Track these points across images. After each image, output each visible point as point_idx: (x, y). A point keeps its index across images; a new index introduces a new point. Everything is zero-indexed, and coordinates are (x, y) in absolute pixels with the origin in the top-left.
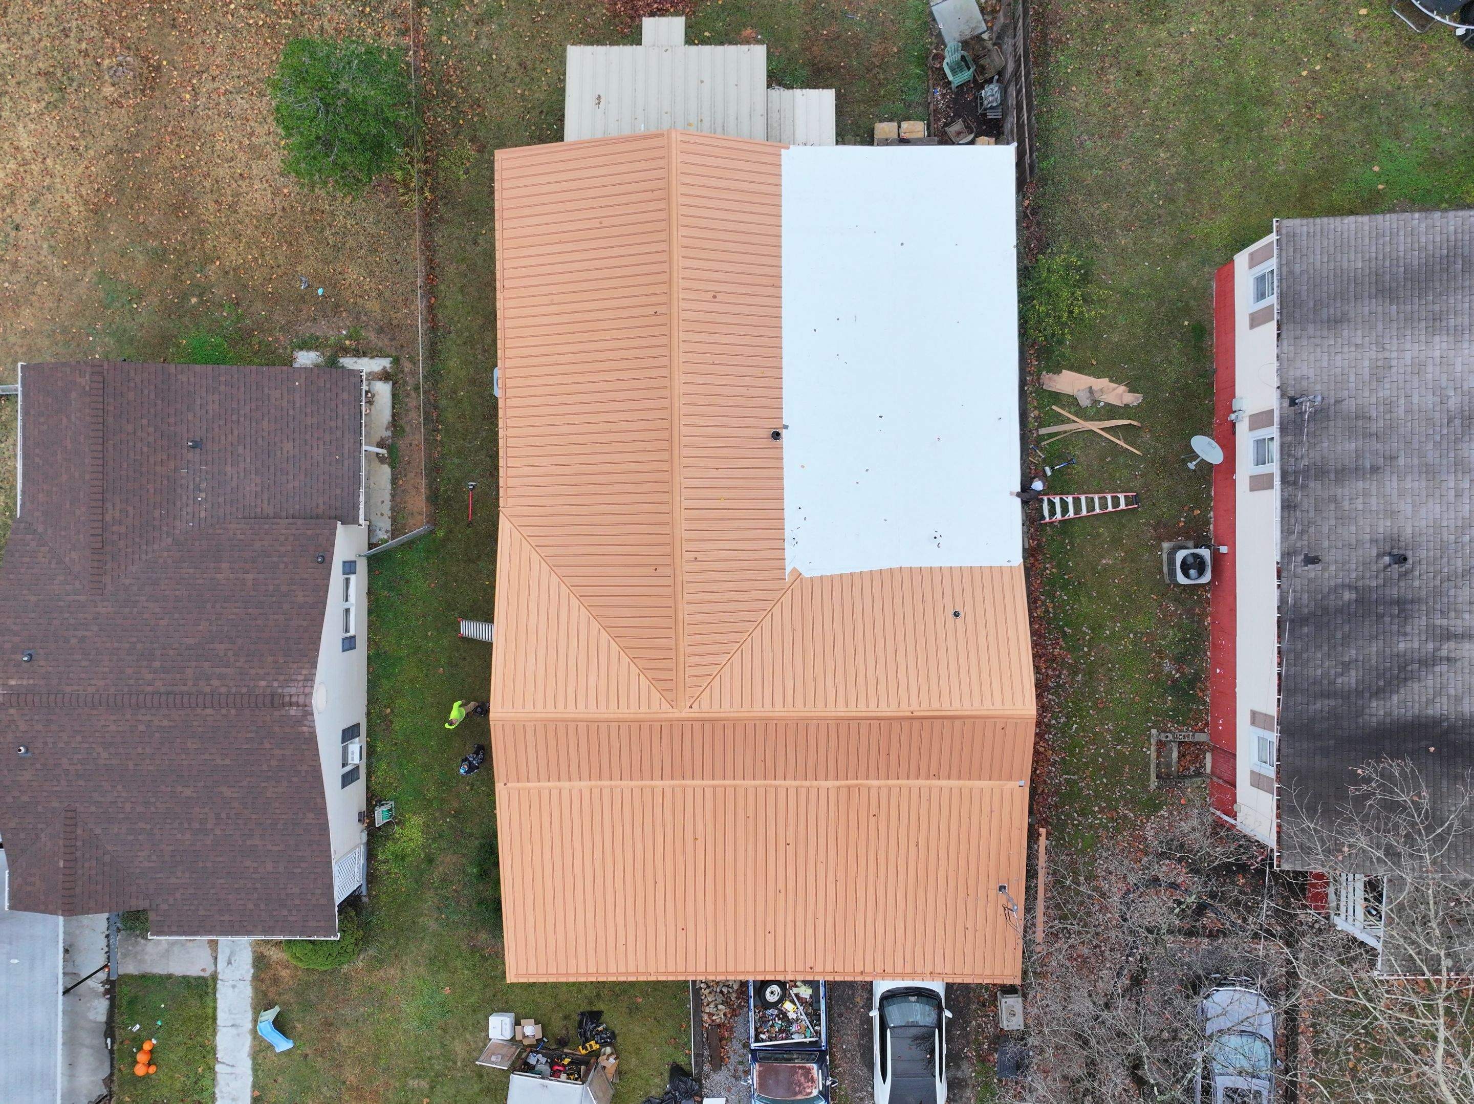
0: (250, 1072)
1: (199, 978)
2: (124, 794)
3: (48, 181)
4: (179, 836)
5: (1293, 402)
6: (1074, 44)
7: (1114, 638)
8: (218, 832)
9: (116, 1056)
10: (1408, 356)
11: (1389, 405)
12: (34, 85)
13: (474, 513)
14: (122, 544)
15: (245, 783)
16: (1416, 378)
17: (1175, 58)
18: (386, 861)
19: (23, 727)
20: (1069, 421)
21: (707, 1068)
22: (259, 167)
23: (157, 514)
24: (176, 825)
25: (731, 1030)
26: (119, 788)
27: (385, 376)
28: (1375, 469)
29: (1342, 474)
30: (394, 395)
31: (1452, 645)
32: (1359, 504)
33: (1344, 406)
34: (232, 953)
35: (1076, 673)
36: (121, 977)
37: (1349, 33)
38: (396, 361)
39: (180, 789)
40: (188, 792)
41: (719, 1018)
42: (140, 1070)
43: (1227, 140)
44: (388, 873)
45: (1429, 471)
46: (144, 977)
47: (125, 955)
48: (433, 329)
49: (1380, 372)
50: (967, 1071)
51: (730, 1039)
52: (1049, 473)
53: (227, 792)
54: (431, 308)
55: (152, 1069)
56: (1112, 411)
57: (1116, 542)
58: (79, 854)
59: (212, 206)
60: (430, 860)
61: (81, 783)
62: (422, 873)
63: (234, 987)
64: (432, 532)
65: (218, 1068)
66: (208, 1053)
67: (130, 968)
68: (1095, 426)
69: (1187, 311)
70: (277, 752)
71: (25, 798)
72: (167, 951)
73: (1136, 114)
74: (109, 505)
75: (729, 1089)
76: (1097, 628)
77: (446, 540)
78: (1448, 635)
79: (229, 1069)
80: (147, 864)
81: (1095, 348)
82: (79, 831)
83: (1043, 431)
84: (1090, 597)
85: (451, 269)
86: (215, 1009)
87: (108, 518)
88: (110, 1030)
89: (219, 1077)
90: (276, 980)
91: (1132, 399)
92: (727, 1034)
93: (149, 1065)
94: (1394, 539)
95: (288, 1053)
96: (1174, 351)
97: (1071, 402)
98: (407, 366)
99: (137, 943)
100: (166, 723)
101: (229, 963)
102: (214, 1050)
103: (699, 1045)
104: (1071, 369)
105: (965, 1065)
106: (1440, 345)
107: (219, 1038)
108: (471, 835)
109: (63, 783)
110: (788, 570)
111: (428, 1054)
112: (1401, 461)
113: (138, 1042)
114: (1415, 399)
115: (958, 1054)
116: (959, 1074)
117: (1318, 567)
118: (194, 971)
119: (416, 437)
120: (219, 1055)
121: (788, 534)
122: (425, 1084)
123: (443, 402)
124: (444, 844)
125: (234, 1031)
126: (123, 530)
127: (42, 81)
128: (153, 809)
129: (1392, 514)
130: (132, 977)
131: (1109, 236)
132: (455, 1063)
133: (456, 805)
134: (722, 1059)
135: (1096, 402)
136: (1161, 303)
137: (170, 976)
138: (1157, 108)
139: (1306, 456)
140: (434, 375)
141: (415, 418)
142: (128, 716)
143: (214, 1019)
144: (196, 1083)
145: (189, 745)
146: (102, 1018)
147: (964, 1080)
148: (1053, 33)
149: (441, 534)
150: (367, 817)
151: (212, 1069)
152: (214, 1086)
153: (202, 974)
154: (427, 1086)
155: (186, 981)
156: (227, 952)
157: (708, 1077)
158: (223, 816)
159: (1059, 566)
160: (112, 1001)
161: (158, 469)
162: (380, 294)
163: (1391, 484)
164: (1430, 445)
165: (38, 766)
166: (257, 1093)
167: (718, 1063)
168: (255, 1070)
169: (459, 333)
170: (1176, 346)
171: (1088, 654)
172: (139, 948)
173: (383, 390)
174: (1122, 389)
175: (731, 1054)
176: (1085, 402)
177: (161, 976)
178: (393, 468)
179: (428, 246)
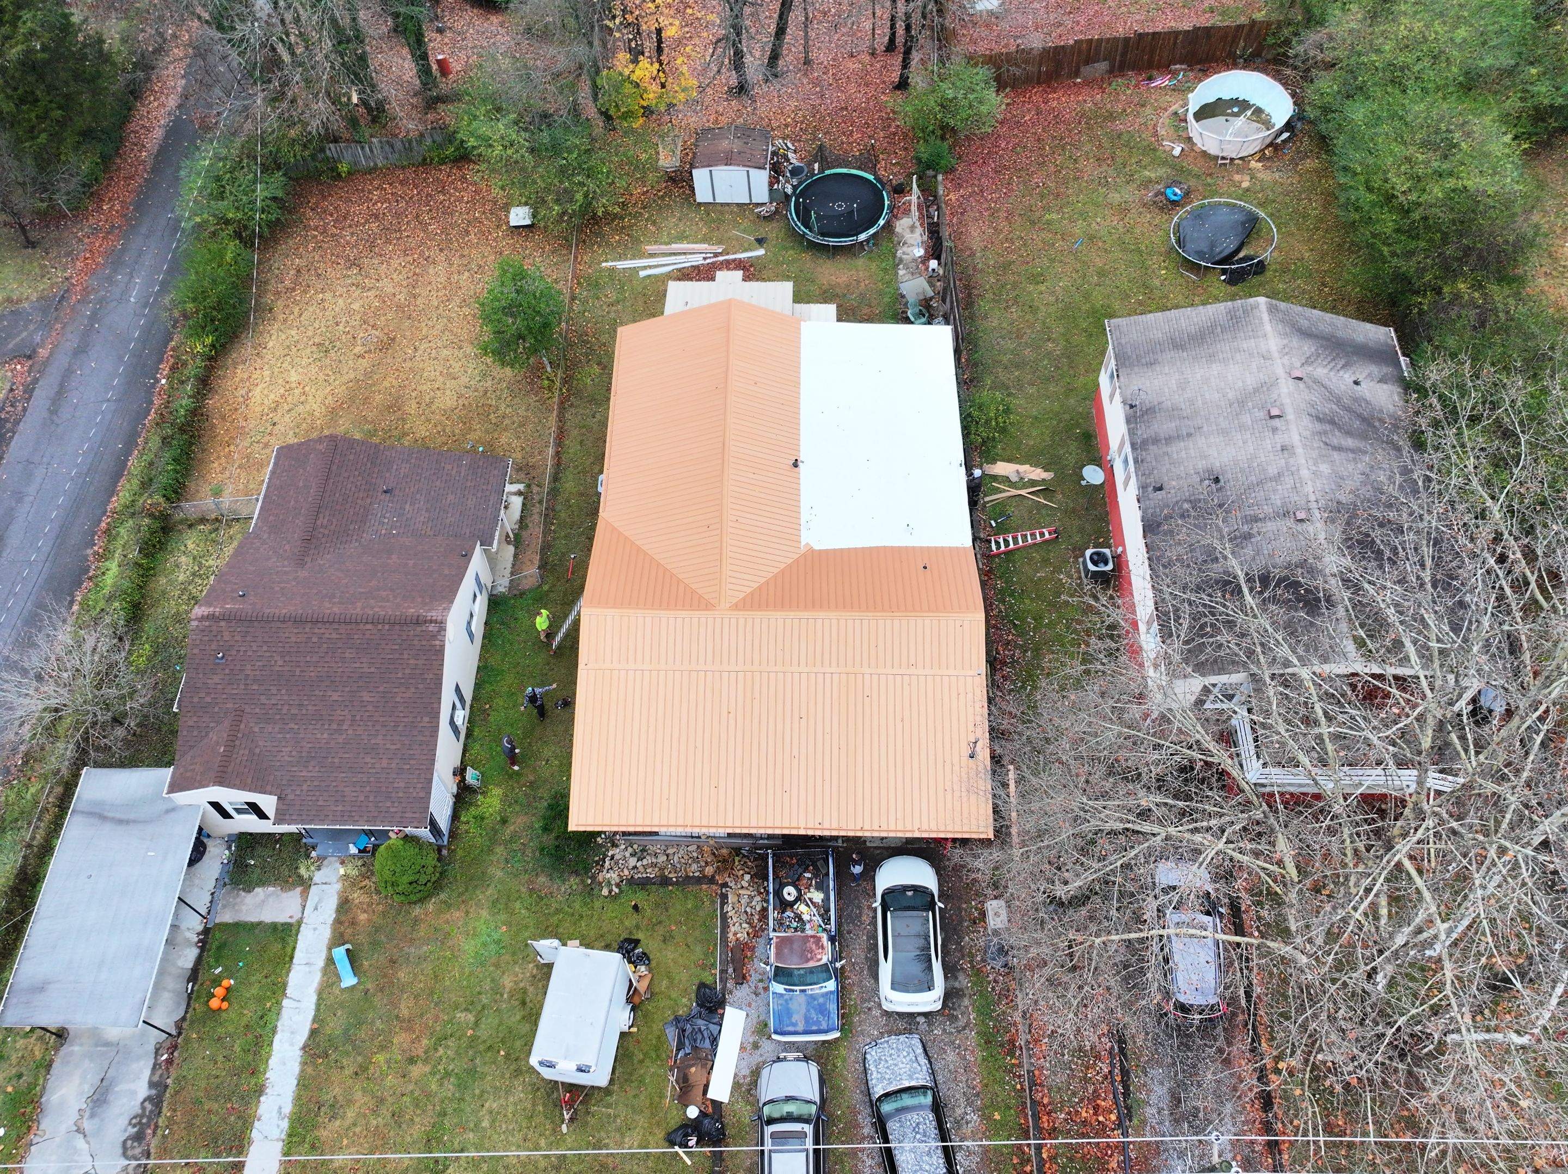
0: (313, 1007)
1: (286, 924)
2: (286, 698)
3: (303, 398)
4: (319, 736)
5: (1132, 407)
6: (989, 296)
7: (1052, 625)
8: (350, 732)
9: (194, 996)
10: (1198, 376)
11: (1192, 402)
12: (308, 351)
13: (573, 573)
14: (324, 540)
15: (381, 689)
16: (1206, 388)
17: (1052, 299)
18: (468, 822)
19: (227, 636)
20: (1005, 491)
21: (730, 984)
22: (450, 384)
23: (352, 527)
24: (318, 726)
25: (753, 949)
26: (283, 692)
27: (519, 493)
28: (1189, 435)
29: (1169, 440)
30: (524, 504)
31: (1259, 524)
32: (1183, 454)
33: (1164, 405)
34: (320, 901)
35: (1026, 651)
36: (216, 925)
37: (1157, 282)
38: (529, 486)
39: (329, 693)
40: (335, 696)
41: (742, 936)
42: (214, 1003)
43: (1091, 335)
44: (467, 832)
45: (1224, 432)
46: (237, 925)
47: (224, 907)
48: (558, 464)
49: (1183, 386)
50: (964, 981)
51: (752, 958)
52: (994, 524)
53: (366, 697)
54: (558, 453)
55: (225, 1005)
56: (1033, 483)
57: (1045, 561)
58: (237, 743)
59: (414, 406)
60: (504, 821)
61: (255, 687)
62: (496, 832)
63: (315, 929)
64: (540, 586)
65: (285, 1002)
66: (278, 989)
67: (226, 917)
68: (1023, 492)
69: (1078, 425)
70: (412, 662)
71: (208, 699)
72: (263, 901)
73: (1031, 326)
74: (321, 516)
75: (750, 1005)
76: (1038, 618)
77: (550, 591)
78: (1256, 519)
79: (295, 1004)
80: (287, 758)
81: (1018, 449)
82: (242, 726)
83: (987, 499)
84: (1032, 599)
85: (575, 432)
86: (294, 948)
87: (319, 522)
88: (194, 975)
89: (284, 1011)
90: (353, 923)
91: (1048, 476)
92: (749, 954)
93: (223, 1000)
94: (1210, 471)
95: (353, 988)
96: (1072, 447)
97: (1006, 480)
98: (535, 489)
99: (238, 895)
100: (334, 636)
101: (316, 909)
102: (284, 986)
103: (724, 962)
104: (1003, 460)
105: (961, 976)
106: (1216, 368)
107: (292, 975)
108: (541, 798)
109: (242, 687)
110: (803, 543)
111: (478, 989)
112: (1205, 429)
113: (217, 982)
114: (1207, 396)
115: (955, 966)
116: (957, 985)
117: (1163, 492)
118: (282, 918)
119: (536, 531)
120: (289, 991)
121: (803, 521)
122: (471, 1018)
123: (558, 508)
124: (517, 808)
125: (307, 969)
126: (326, 532)
127: (314, 348)
128: (304, 712)
129: (1205, 457)
130: (227, 925)
131: (1021, 388)
132: (502, 995)
133: (532, 778)
134: (744, 977)
135: (1022, 479)
136: (1060, 421)
137: (260, 923)
138: (1044, 323)
139: (1143, 433)
140: (554, 492)
141: (536, 518)
142: (307, 630)
143: (292, 958)
144: (262, 1017)
145: (347, 655)
146: (190, 965)
147: (962, 990)
148: (975, 292)
149: (546, 588)
150: (460, 772)
151: (279, 1003)
152: (277, 1020)
153: (289, 920)
154: (473, 1019)
155: (274, 927)
156: (316, 899)
157: (731, 992)
158: (358, 718)
159: (1006, 583)
160: (202, 949)
161: (359, 501)
162: (523, 449)
163: (1201, 441)
164: (1221, 419)
165: (227, 671)
166: (316, 1026)
167: (741, 979)
168: (318, 1006)
169: (576, 467)
170: (1073, 446)
171: (1034, 636)
172: (239, 900)
173: (517, 502)
174: (1039, 471)
175: (752, 972)
176: (1014, 478)
177: (252, 923)
178: (516, 548)
179: (561, 419)
